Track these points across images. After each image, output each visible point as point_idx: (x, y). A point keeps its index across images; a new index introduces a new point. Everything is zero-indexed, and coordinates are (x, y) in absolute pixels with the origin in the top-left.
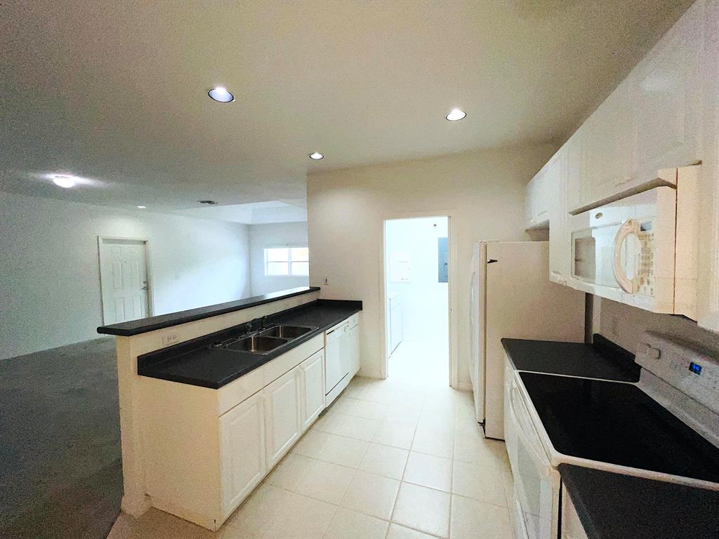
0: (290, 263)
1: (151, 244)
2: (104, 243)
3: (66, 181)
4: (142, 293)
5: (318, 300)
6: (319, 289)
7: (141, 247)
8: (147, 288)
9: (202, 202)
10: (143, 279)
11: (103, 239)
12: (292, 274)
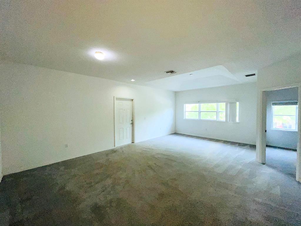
0: (200, 112)
2: (116, 100)
4: (130, 126)
7: (130, 103)
8: (133, 124)
10: (131, 119)
11: (116, 98)
12: (201, 119)
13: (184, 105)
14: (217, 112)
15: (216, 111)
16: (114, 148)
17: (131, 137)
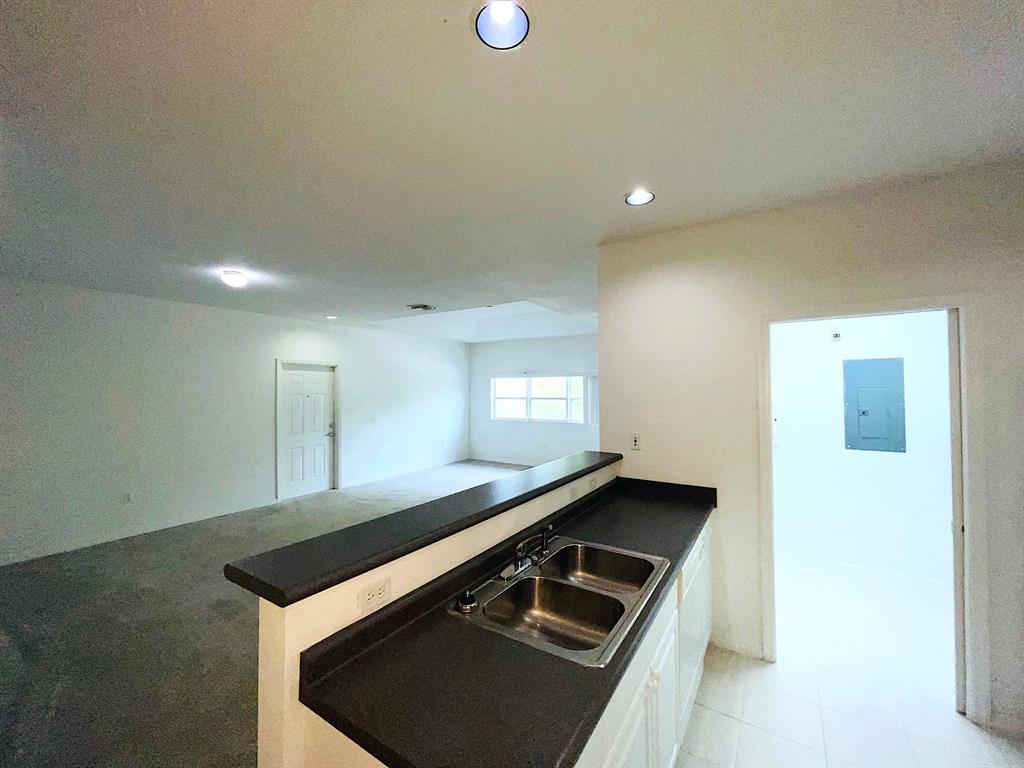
0: (529, 400)
1: (341, 372)
2: (284, 369)
3: (236, 276)
4: (326, 440)
5: (618, 478)
6: (620, 457)
7: (326, 375)
8: (333, 435)
9: (413, 308)
10: (329, 421)
11: (283, 364)
12: (532, 417)
13: (492, 380)
14: (566, 399)
15: (565, 396)
16: (275, 502)
17: (327, 472)
